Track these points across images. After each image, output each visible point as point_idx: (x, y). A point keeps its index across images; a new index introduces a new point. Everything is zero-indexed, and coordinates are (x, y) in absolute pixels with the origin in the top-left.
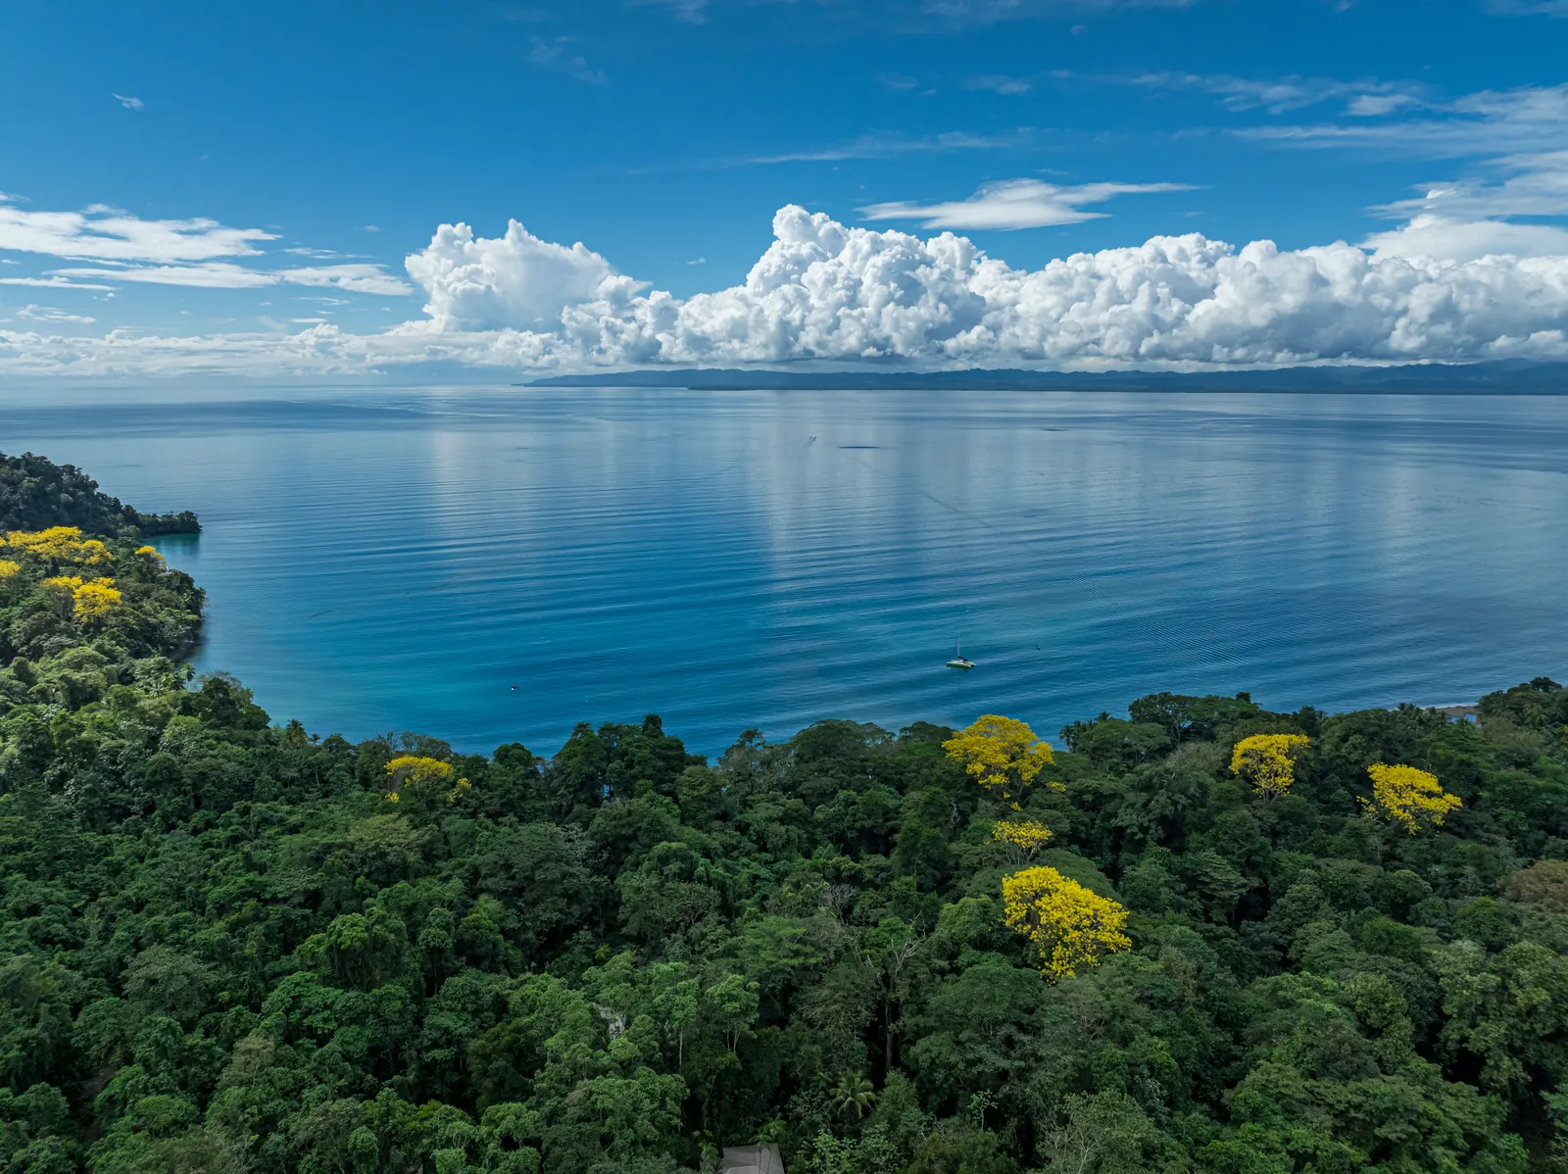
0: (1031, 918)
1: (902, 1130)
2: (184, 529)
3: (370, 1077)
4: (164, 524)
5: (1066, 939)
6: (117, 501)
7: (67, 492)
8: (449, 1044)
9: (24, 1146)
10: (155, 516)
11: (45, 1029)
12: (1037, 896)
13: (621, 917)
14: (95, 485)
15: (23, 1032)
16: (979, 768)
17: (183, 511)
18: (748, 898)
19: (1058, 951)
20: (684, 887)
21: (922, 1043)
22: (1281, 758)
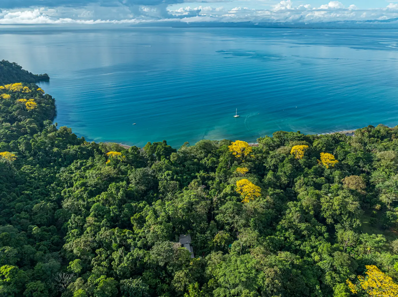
0: (241, 190)
1: (213, 233)
2: (45, 79)
3: (112, 223)
4: (40, 77)
5: (248, 195)
6: (27, 71)
7: (15, 70)
8: (127, 217)
9: (52, 237)
10: (37, 75)
11: (50, 215)
12: (243, 186)
13: (159, 189)
14: (21, 67)
15: (46, 216)
16: (235, 153)
17: (44, 73)
18: (185, 182)
19: (246, 197)
20: (172, 182)
21: (217, 216)
22: (301, 152)
